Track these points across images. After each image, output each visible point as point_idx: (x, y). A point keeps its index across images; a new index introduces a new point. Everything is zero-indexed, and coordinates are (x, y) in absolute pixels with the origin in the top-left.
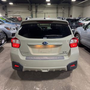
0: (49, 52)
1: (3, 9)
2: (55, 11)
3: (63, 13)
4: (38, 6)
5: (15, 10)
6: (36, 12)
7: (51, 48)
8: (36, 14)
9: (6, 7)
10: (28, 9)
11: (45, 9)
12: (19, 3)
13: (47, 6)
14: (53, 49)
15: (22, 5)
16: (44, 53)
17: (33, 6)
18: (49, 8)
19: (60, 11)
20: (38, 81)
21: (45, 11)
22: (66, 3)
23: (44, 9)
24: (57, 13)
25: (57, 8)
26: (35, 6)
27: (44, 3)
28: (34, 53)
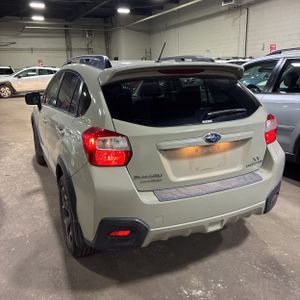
2: (60, 43)
3: (88, 49)
11: (23, 35)
13: (28, 25)
18: (38, 31)
19: (77, 43)
20: (176, 270)
21: (23, 42)
22: (96, 17)
23: (17, 36)
24: (69, 49)
25: (67, 34)
27: (17, 15)
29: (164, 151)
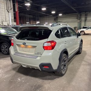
0: (28, 52)
1: (55, 20)
4: (88, 14)
5: (65, 20)
6: (85, 20)
7: (30, 48)
8: (85, 23)
9: (57, 18)
10: (77, 18)
12: (68, 14)
14: (31, 49)
15: (71, 15)
16: (25, 51)
17: (82, 15)
26: (85, 15)
28: (20, 51)
29: (18, 45)
